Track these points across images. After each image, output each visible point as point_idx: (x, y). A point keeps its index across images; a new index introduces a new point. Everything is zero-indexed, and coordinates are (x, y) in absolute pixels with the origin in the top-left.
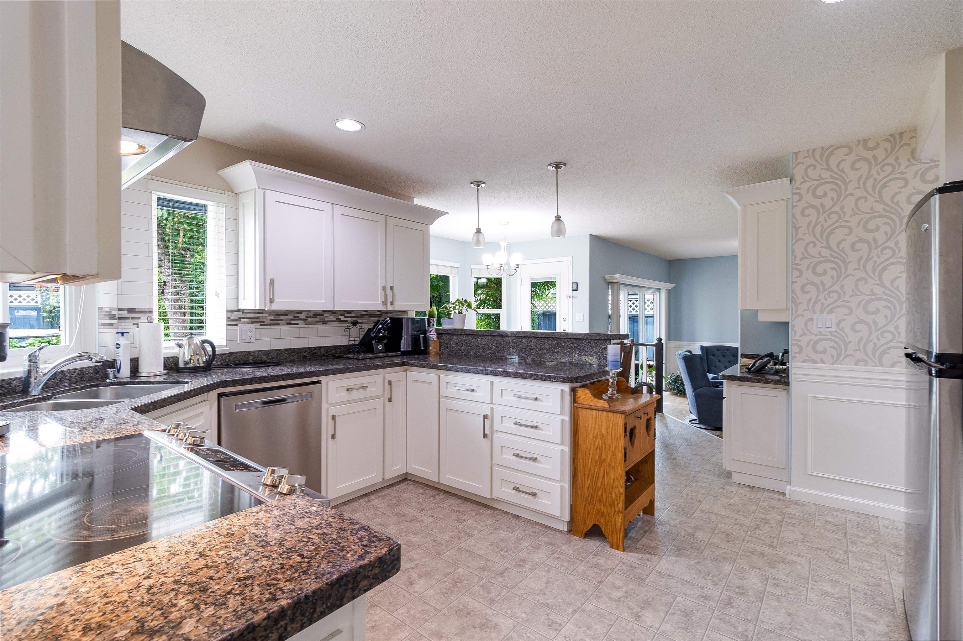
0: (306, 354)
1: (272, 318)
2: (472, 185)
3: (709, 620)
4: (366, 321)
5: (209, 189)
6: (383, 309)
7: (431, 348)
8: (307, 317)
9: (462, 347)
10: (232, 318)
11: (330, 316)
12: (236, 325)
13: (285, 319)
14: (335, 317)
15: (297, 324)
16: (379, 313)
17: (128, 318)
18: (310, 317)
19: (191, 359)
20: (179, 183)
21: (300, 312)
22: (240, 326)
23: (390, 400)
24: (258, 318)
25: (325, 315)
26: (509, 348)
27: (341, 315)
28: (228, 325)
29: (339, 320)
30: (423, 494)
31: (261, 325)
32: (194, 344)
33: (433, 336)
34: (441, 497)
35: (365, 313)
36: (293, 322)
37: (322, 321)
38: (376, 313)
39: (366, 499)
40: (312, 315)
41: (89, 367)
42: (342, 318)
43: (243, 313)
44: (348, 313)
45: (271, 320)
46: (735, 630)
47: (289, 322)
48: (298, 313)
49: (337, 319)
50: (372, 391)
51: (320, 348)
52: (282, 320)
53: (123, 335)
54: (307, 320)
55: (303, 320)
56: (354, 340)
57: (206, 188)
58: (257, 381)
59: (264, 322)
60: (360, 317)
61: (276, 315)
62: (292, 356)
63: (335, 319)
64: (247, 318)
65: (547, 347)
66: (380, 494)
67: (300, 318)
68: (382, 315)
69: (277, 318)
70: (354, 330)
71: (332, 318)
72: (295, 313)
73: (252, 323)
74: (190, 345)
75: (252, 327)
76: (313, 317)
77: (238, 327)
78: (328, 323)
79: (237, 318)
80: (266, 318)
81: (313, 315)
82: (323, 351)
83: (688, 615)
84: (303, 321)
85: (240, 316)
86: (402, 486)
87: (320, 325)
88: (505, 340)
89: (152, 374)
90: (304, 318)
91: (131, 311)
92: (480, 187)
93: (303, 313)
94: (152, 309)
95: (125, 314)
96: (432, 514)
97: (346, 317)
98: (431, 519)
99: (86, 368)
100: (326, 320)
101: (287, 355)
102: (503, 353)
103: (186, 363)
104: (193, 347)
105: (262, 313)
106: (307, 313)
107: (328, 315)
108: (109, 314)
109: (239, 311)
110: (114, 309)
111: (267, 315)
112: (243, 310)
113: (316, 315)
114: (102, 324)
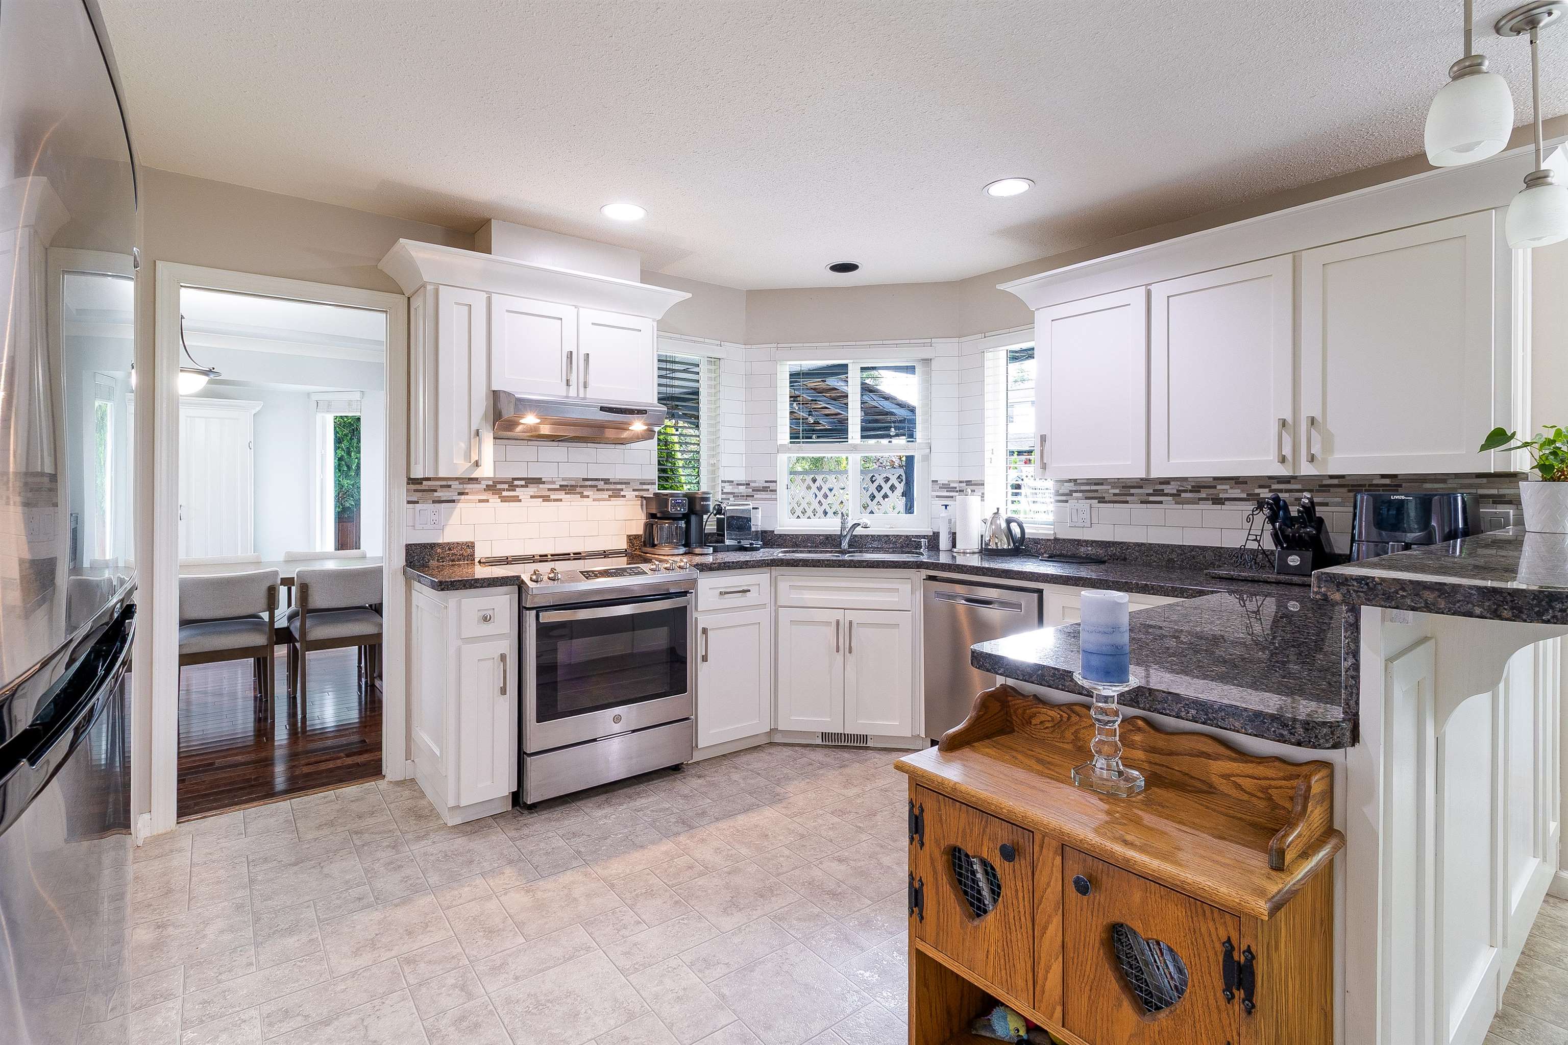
0: (1174, 556)
1: (1117, 491)
3: (463, 946)
4: (1339, 500)
8: (1179, 490)
10: (1061, 492)
11: (1231, 488)
12: (1067, 501)
13: (1138, 494)
14: (1243, 491)
15: (1161, 502)
17: (966, 490)
18: (1185, 491)
19: (990, 540)
21: (1167, 481)
22: (1072, 503)
24: (1097, 491)
25: (1219, 487)
27: (1261, 487)
31: (1099, 502)
32: (996, 525)
35: (1336, 481)
36: (1151, 499)
37: (1212, 499)
38: (1375, 482)
40: (1190, 488)
41: (916, 536)
42: (1264, 493)
43: (1075, 485)
44: (1279, 483)
45: (1115, 495)
46: (426, 959)
47: (1145, 498)
48: (1161, 483)
49: (1248, 495)
51: (1204, 549)
52: (1132, 495)
53: (946, 508)
54: (1180, 495)
55: (1172, 495)
58: (955, 570)
59: (1104, 498)
61: (1123, 487)
63: (1244, 496)
64: (1081, 491)
67: (1166, 491)
69: (1125, 491)
71: (1236, 493)
72: (1156, 484)
73: (1087, 498)
74: (991, 523)
75: (1084, 505)
76: (1191, 491)
77: (1068, 504)
78: (1226, 502)
79: (1067, 491)
80: (1107, 491)
81: (1193, 487)
82: (1209, 556)
83: (490, 932)
84: (1171, 498)
85: (1072, 488)
87: (1208, 506)
90: (1175, 492)
91: (969, 483)
93: (1172, 483)
94: (986, 481)
95: (963, 486)
97: (1272, 491)
99: (913, 535)
100: (1221, 495)
101: (1137, 554)
105: (1102, 484)
106: (1179, 483)
107: (1228, 487)
108: (947, 487)
109: (1070, 481)
110: (953, 482)
111: (1109, 487)
112: (1075, 480)
113: (1198, 487)
114: (937, 497)
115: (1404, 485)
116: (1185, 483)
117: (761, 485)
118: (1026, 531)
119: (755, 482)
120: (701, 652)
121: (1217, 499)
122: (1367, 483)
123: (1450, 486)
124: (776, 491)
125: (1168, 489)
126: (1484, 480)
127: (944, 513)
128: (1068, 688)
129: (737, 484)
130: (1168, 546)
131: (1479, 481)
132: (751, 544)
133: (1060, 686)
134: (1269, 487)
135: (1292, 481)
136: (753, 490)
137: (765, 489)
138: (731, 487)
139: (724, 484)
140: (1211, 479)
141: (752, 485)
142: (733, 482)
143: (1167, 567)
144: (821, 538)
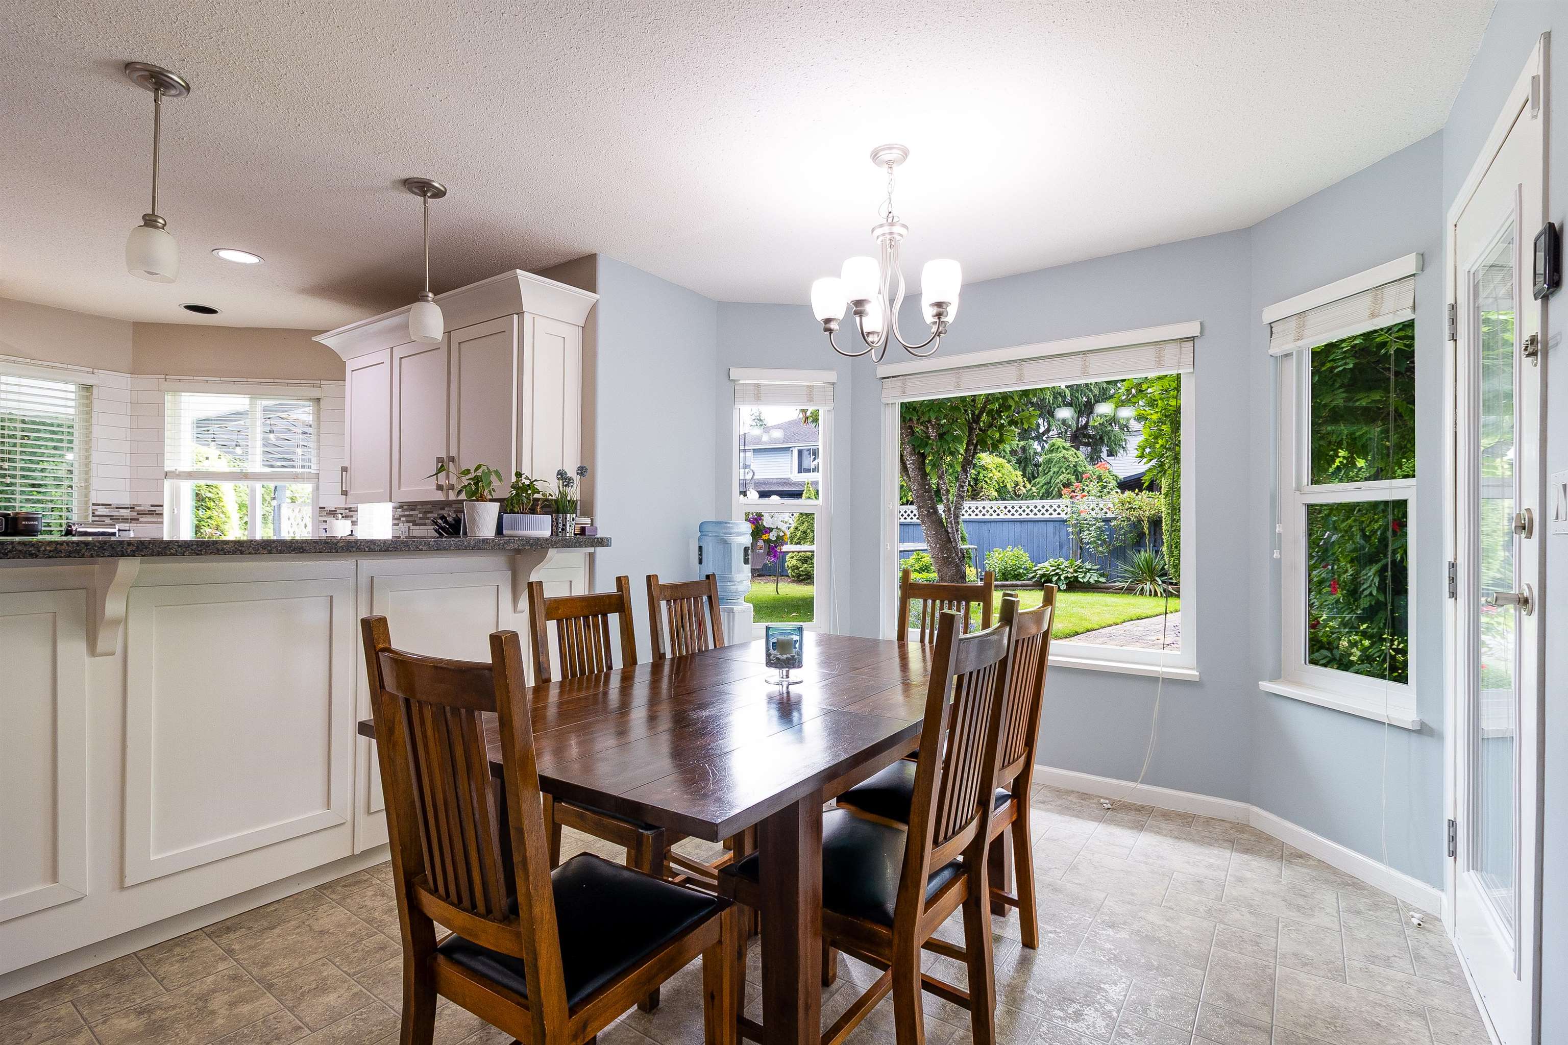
117: (147, 509)
124: (162, 514)
129: (117, 508)
136: (138, 514)
137: (151, 513)
138: (107, 510)
141: (137, 509)
142: (110, 505)
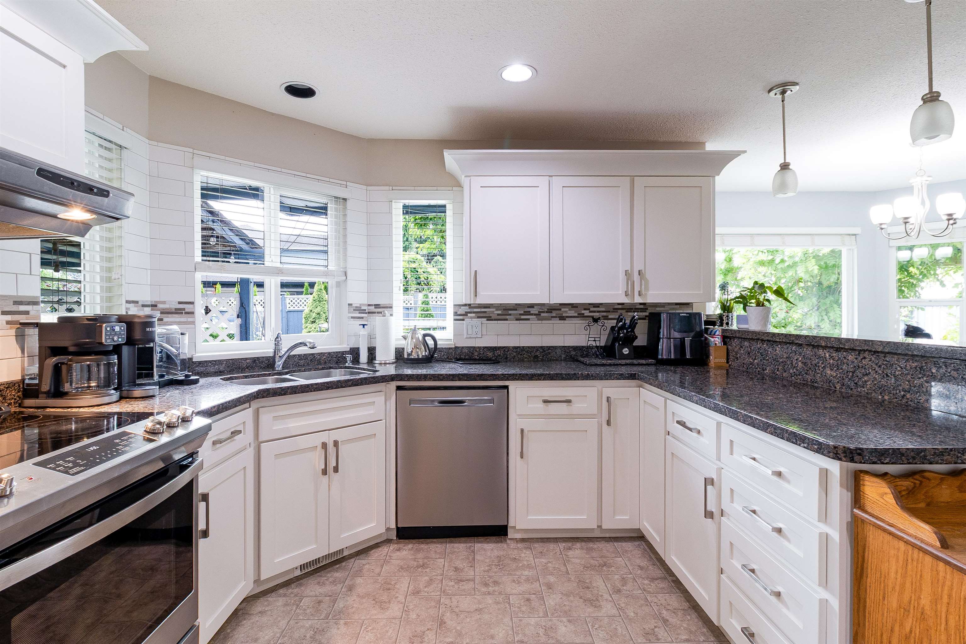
0: (538, 353)
1: (500, 312)
2: (773, 93)
5: (439, 188)
6: (626, 300)
7: (711, 357)
8: (539, 312)
9: (755, 359)
10: (459, 313)
11: (569, 310)
12: (463, 320)
13: (514, 314)
14: (575, 312)
15: (528, 319)
16: (642, 307)
17: (375, 313)
18: (543, 312)
19: (412, 351)
20: (413, 188)
21: (532, 306)
22: (467, 320)
23: (609, 423)
24: (485, 312)
25: (563, 310)
26: (824, 367)
27: (585, 309)
28: (455, 320)
29: (581, 316)
30: (641, 568)
31: (487, 320)
32: (416, 338)
33: (716, 340)
34: (661, 585)
35: (620, 307)
36: (523, 317)
37: (559, 317)
39: (570, 544)
40: (546, 310)
41: (337, 352)
42: (587, 313)
43: (469, 308)
44: (594, 307)
45: (498, 315)
47: (518, 317)
48: (529, 307)
49: (578, 314)
50: (578, 407)
51: (555, 347)
52: (510, 315)
53: (364, 327)
54: (540, 315)
55: (535, 315)
56: (595, 341)
57: (435, 188)
58: (431, 379)
59: (491, 317)
60: (613, 312)
61: (504, 310)
62: (521, 355)
63: (576, 315)
64: (474, 313)
65: (897, 373)
66: (591, 545)
67: (532, 312)
68: (647, 309)
69: (505, 312)
70: (596, 328)
71: (572, 313)
72: (525, 307)
73: (478, 317)
74: (412, 338)
75: (477, 322)
76: (547, 312)
77: (464, 322)
78: (567, 319)
79: (464, 313)
80: (493, 312)
81: (548, 309)
84: (535, 317)
85: (467, 311)
86: (628, 546)
87: (557, 321)
88: (818, 353)
89: (383, 362)
90: (537, 312)
91: (377, 306)
92: (789, 92)
93: (535, 307)
94: (392, 304)
95: (372, 309)
96: (623, 605)
97: (591, 312)
98: (614, 611)
99: (334, 352)
100: (564, 315)
101: (515, 354)
102: (814, 376)
103: (409, 355)
104: (414, 340)
105: (489, 308)
106: (539, 307)
107: (567, 309)
108: (359, 309)
109: (465, 305)
110: (364, 305)
111: (494, 310)
112: (470, 305)
113: (551, 309)
114: (352, 317)
115: (649, 308)
116: (543, 307)
117: (174, 307)
118: (439, 343)
119: (164, 303)
120: (202, 526)
121: (561, 317)
122: (634, 308)
123: (666, 309)
124: (193, 313)
125: (533, 311)
126: (678, 306)
127: (363, 332)
128: (946, 461)
130: (534, 347)
131: (676, 306)
132: (187, 376)
133: (940, 461)
134: (589, 309)
135: (600, 306)
136: (161, 313)
137: (178, 312)
138: (136, 309)
139: (128, 305)
140: (558, 305)
141: (160, 306)
143: (534, 362)
144: (248, 361)
